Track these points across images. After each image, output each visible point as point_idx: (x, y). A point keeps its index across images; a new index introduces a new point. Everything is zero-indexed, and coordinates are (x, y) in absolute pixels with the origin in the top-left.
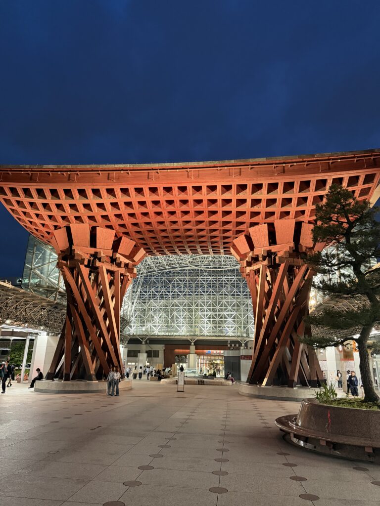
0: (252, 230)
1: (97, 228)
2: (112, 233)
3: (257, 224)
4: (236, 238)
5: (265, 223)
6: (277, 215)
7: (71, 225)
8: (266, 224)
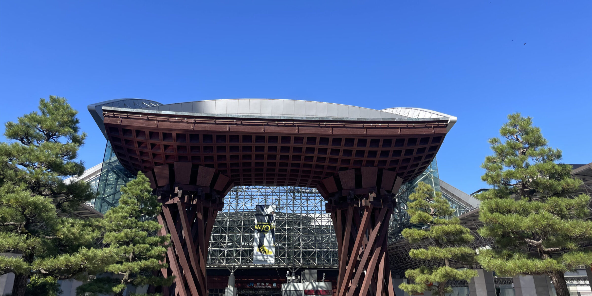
0: (341, 173)
1: (199, 166)
2: (212, 171)
3: (347, 169)
4: (325, 178)
5: (352, 168)
6: (364, 163)
7: (175, 163)
8: (354, 170)
